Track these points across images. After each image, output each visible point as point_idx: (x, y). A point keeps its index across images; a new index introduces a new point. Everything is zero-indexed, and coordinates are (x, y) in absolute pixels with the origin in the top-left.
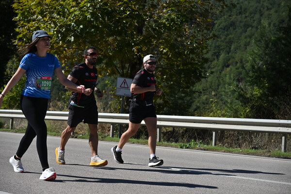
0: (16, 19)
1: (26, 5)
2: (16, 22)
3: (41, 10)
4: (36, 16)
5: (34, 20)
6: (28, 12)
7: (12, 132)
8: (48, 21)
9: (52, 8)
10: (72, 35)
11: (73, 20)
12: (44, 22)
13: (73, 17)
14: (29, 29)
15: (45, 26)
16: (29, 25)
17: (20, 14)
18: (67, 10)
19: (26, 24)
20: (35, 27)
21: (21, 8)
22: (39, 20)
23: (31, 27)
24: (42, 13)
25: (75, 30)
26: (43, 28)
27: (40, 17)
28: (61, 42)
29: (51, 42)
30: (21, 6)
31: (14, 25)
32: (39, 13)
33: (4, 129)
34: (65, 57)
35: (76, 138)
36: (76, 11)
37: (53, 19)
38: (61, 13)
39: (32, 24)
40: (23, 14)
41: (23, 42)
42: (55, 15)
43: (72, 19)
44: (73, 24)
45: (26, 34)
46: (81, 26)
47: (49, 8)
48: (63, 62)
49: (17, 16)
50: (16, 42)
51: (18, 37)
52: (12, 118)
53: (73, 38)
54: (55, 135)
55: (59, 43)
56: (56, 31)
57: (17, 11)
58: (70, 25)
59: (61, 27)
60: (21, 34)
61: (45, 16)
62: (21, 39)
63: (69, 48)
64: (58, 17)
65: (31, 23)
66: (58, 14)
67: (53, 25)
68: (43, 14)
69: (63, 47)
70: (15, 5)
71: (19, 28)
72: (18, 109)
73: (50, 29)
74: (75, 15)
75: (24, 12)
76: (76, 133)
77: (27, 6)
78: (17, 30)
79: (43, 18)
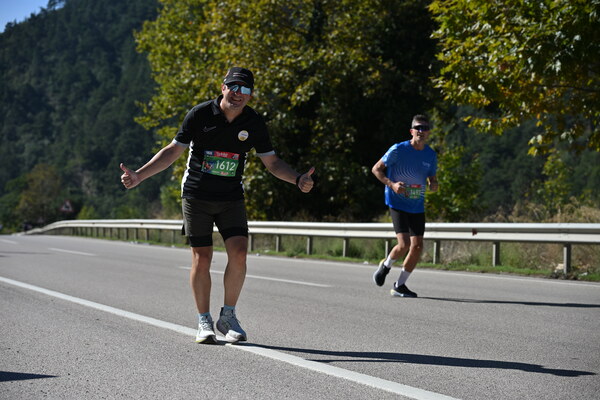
0: (438, 34)
1: (456, 3)
2: (437, 40)
3: (489, 10)
4: (478, 24)
5: (474, 34)
6: (462, 17)
7: (439, 269)
8: (504, 33)
9: (511, 4)
10: (557, 58)
11: (559, 24)
12: (497, 36)
13: (558, 20)
14: (464, 54)
15: (499, 43)
16: (464, 44)
17: (444, 24)
18: (545, 5)
19: (458, 42)
20: (476, 48)
21: (446, 11)
22: (485, 33)
23: (470, 49)
24: (490, 17)
25: (564, 47)
26: (495, 48)
27: (487, 26)
28: (533, 75)
29: (513, 77)
30: (447, 7)
31: (434, 46)
32: (485, 18)
33: (422, 264)
34: (544, 105)
35: (575, 279)
36: (563, 5)
37: (516, 28)
38: (531, 13)
39: (472, 42)
40: (451, 23)
41: (453, 81)
42: (518, 19)
43: (556, 23)
44: (558, 34)
45: (459, 63)
46: (577, 37)
47: (505, 6)
48: (538, 116)
49: (439, 28)
50: (440, 83)
51: (442, 72)
52: (438, 241)
53: (559, 64)
54: (529, 275)
55: (530, 77)
56: (522, 52)
57: (438, 19)
58: (552, 37)
59: (533, 42)
60: (448, 64)
61: (498, 23)
62: (448, 76)
63: (550, 87)
64: (526, 21)
65: (468, 39)
66: (526, 16)
67: (514, 41)
68: (493, 19)
69: (539, 85)
70: (433, 7)
71: (445, 52)
72: (445, 222)
73: (508, 49)
74: (562, 15)
75: (453, 18)
76: (575, 269)
77: (459, 6)
78: (441, 57)
79: (493, 26)
